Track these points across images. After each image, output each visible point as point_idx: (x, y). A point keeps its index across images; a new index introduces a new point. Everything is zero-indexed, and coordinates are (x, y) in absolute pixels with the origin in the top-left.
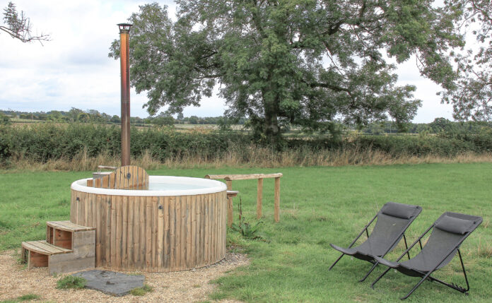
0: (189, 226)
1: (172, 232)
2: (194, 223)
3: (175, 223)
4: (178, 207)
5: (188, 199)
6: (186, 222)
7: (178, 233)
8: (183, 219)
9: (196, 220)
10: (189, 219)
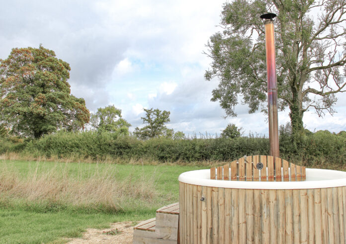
0: (235, 228)
1: (215, 232)
2: (243, 227)
3: (218, 222)
4: (221, 202)
5: (234, 193)
6: (231, 223)
7: (221, 234)
8: (228, 218)
9: (246, 223)
10: (235, 219)
